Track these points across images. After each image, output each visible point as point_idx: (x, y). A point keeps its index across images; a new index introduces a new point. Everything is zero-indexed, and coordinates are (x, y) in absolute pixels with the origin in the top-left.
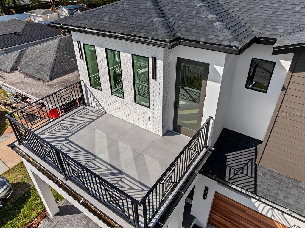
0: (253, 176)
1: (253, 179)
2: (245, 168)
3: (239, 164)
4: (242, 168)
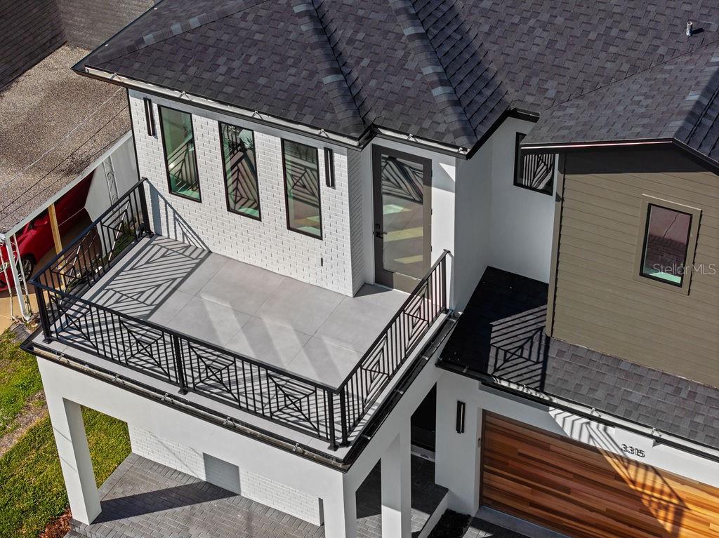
0: (541, 359)
1: (540, 366)
2: (527, 346)
3: (515, 339)
4: (521, 347)
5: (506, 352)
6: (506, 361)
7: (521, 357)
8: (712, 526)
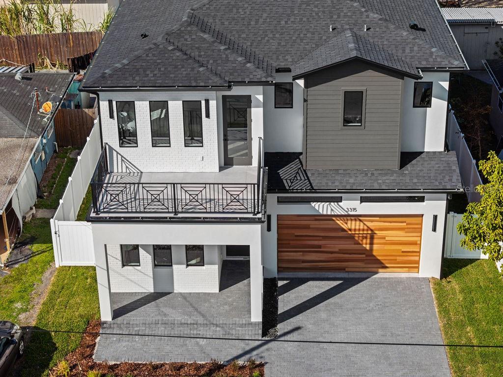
0: (306, 178)
1: (307, 181)
2: (298, 175)
4: (295, 176)
5: (290, 180)
6: (292, 183)
7: (297, 180)
8: (387, 238)
